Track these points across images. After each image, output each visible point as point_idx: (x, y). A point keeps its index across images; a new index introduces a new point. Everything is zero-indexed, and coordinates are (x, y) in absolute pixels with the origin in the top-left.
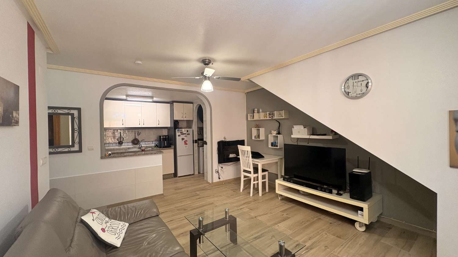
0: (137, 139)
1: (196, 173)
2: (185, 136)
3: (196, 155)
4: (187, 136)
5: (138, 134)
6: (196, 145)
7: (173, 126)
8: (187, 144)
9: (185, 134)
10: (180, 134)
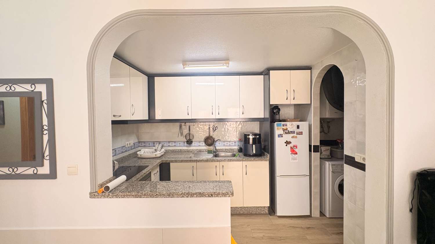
0: (211, 137)
1: (316, 213)
2: (293, 137)
3: (316, 177)
4: (296, 137)
5: (213, 129)
6: (316, 156)
7: (268, 116)
8: (296, 154)
9: (293, 132)
10: (281, 132)
